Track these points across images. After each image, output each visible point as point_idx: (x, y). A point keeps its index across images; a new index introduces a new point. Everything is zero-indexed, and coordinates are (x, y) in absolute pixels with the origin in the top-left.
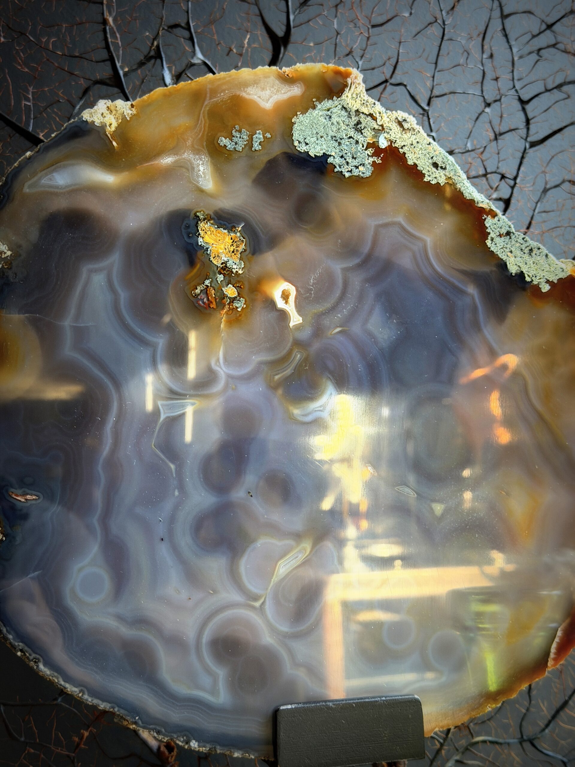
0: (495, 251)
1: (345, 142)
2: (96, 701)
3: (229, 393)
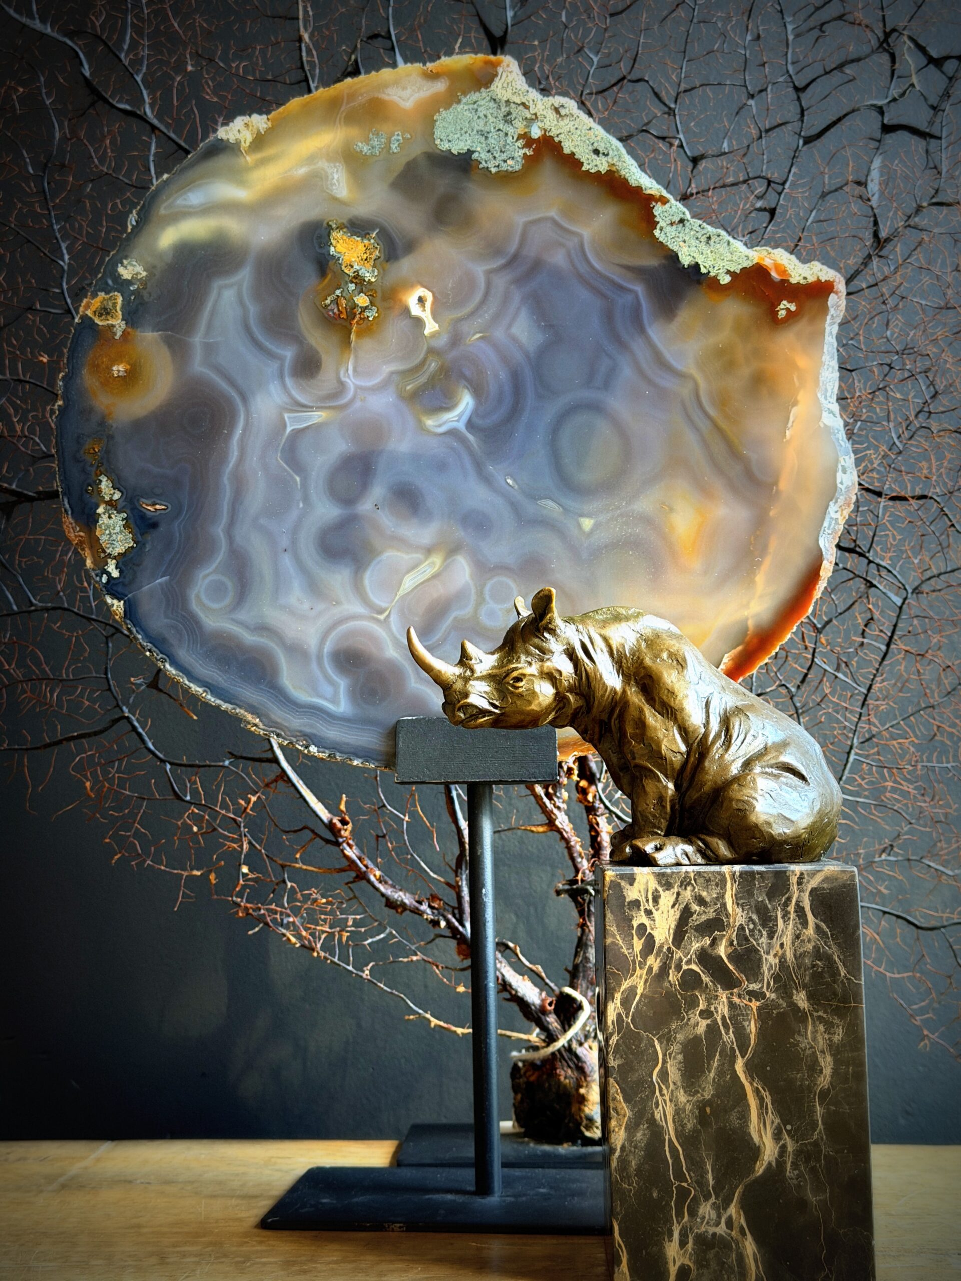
0: (664, 242)
1: (492, 135)
2: (218, 702)
3: (358, 404)
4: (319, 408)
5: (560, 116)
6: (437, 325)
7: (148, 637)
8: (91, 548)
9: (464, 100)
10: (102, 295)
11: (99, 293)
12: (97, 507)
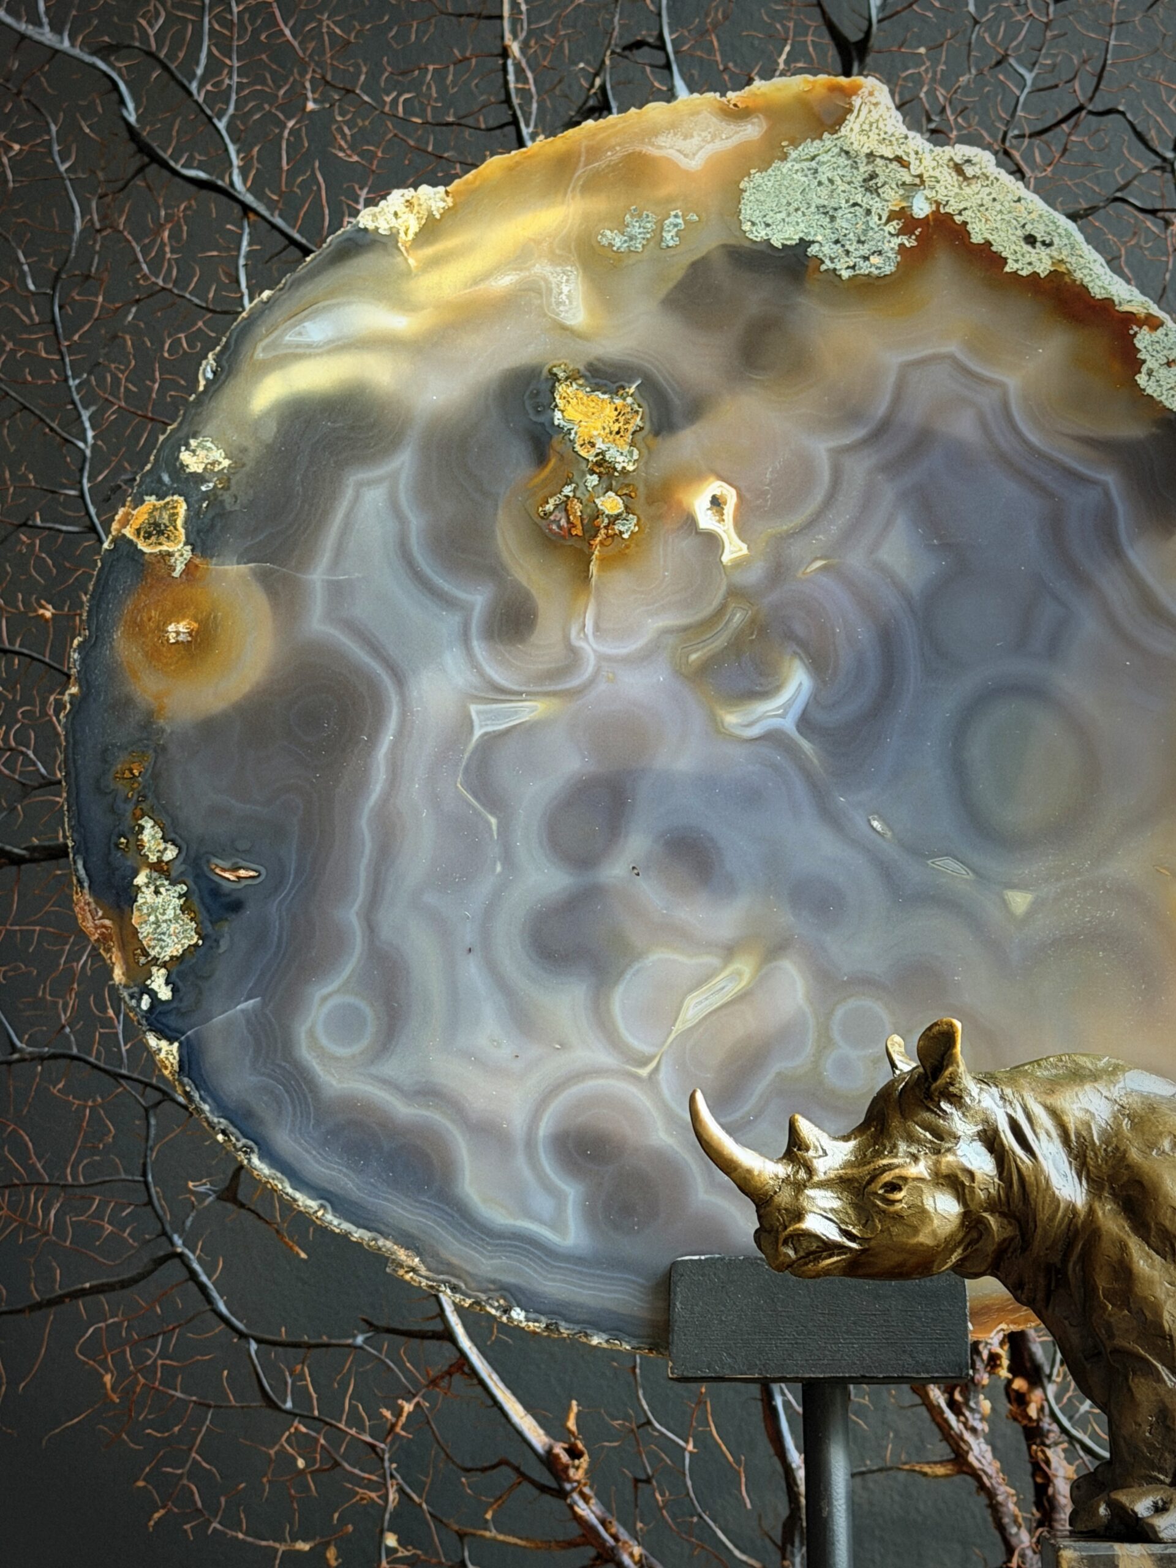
0: (1155, 395)
1: (845, 212)
2: (346, 1226)
3: (602, 687)
4: (531, 695)
5: (966, 178)
6: (744, 547)
7: (221, 1108)
8: (123, 948)
9: (794, 154)
10: (151, 500)
11: (147, 498)
12: (136, 874)
